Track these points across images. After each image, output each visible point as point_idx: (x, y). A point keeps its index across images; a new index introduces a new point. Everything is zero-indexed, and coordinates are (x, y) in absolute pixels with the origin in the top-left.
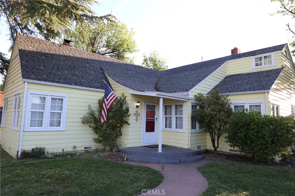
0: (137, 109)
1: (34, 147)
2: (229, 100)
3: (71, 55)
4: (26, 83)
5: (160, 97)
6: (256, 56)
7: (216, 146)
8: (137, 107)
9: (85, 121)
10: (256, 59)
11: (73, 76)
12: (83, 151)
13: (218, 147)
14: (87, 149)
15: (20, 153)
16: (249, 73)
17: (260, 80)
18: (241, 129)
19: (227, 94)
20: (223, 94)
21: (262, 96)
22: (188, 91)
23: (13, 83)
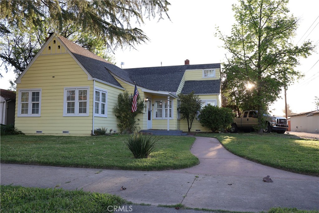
1: (98, 128)
2: (200, 99)
6: (205, 69)
8: (146, 101)
13: (191, 128)
16: (201, 81)
18: (212, 115)
19: (197, 94)
20: (194, 95)
21: (215, 96)
22: (176, 92)
23: (54, 77)
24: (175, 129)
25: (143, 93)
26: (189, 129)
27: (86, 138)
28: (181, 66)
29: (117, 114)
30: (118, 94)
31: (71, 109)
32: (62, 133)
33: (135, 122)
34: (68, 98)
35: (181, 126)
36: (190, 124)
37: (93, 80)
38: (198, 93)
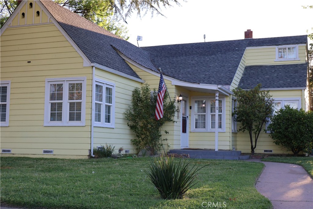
0: (178, 104)
1: (99, 146)
2: (271, 96)
8: (179, 101)
10: (279, 49)
12: (124, 155)
13: (255, 147)
14: (126, 153)
16: (272, 66)
17: (290, 76)
18: (292, 125)
19: (266, 89)
20: (262, 89)
21: (299, 93)
22: (230, 85)
23: (30, 62)
24: (228, 148)
25: (174, 87)
26: (253, 149)
27: (81, 162)
28: (239, 40)
29: (131, 123)
30: (133, 89)
31: (56, 115)
32: (42, 153)
33: (161, 136)
34: (52, 97)
35: (238, 143)
36: (254, 140)
37: (93, 67)
38: (268, 87)
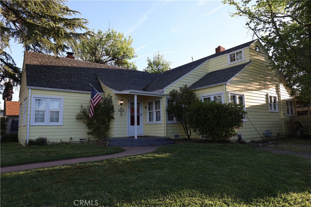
0: (121, 106)
3: (69, 65)
4: (30, 90)
5: (135, 95)
6: (230, 53)
7: (189, 134)
8: (121, 104)
9: (79, 118)
10: (231, 55)
11: (69, 82)
12: (79, 142)
13: (191, 134)
14: (82, 141)
15: (27, 142)
16: (225, 69)
17: (227, 74)
21: (222, 87)
24: (163, 135)
25: (115, 95)
26: (189, 136)
